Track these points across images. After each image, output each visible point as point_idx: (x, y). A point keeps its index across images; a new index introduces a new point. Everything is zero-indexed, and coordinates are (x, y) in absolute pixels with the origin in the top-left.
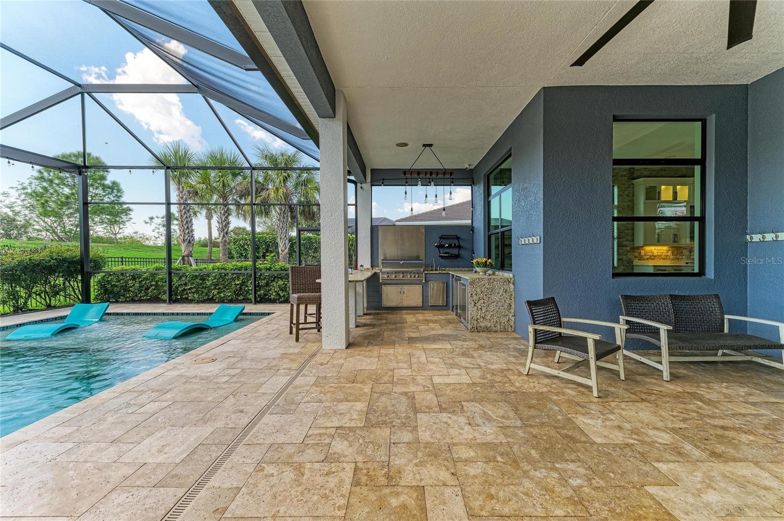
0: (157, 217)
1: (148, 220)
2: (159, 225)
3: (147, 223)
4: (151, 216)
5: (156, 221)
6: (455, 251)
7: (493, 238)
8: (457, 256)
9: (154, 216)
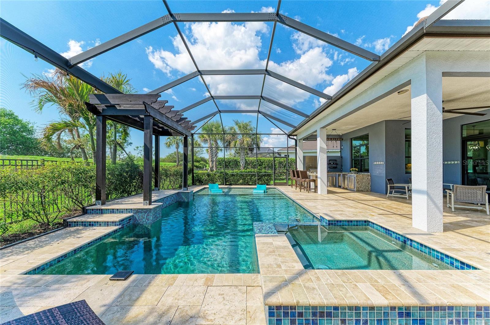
0: (141, 147)
1: (136, 149)
2: (141, 151)
3: (135, 150)
4: (137, 146)
5: (140, 148)
6: (335, 166)
7: (353, 161)
8: (336, 168)
9: (139, 146)
